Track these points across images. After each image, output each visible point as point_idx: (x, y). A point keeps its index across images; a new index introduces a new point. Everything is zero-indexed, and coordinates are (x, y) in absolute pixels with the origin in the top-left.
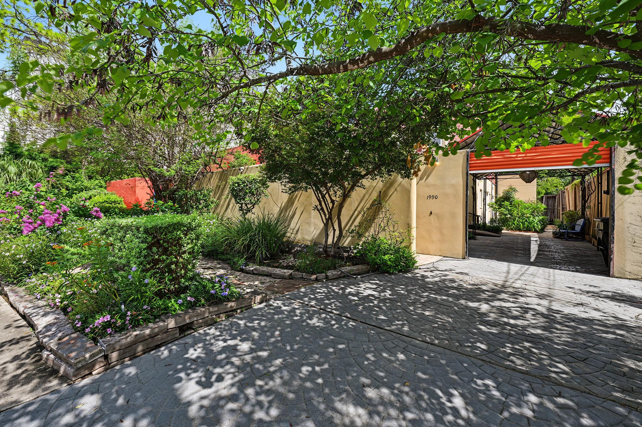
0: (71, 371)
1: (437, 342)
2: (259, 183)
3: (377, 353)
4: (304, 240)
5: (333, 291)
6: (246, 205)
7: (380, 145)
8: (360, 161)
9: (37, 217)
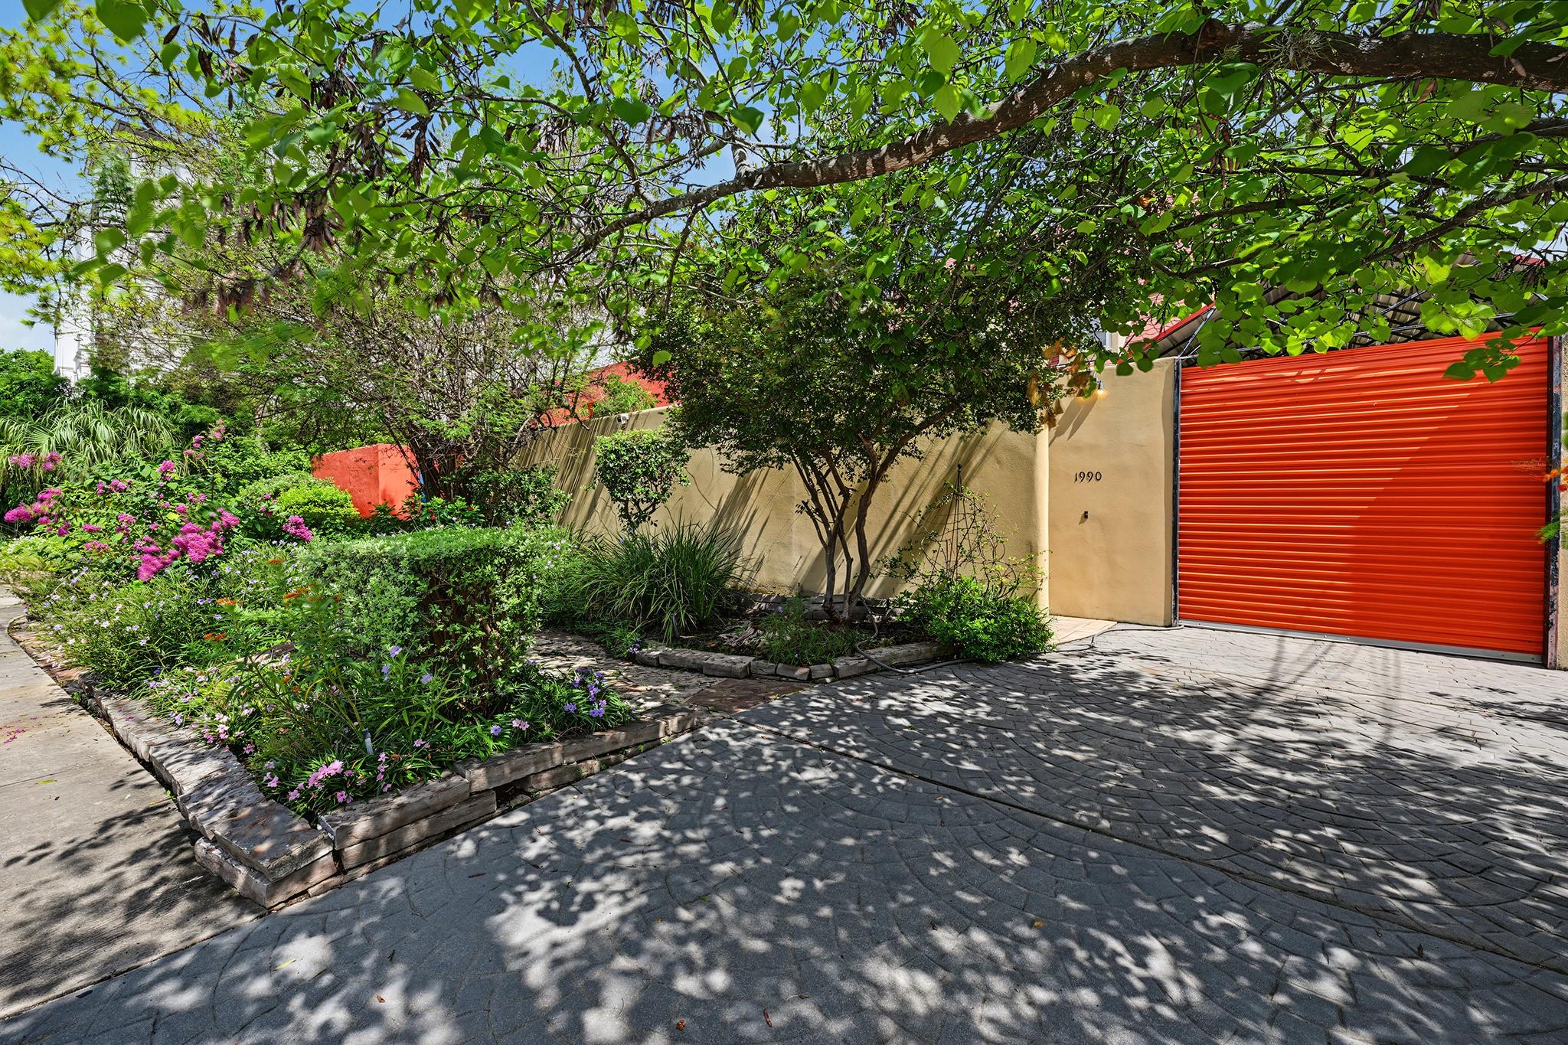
0: (260, 885)
1: (1105, 824)
2: (667, 450)
3: (960, 849)
4: (775, 584)
5: (849, 704)
6: (637, 504)
7: (959, 351)
8: (912, 392)
9: (169, 539)
